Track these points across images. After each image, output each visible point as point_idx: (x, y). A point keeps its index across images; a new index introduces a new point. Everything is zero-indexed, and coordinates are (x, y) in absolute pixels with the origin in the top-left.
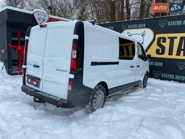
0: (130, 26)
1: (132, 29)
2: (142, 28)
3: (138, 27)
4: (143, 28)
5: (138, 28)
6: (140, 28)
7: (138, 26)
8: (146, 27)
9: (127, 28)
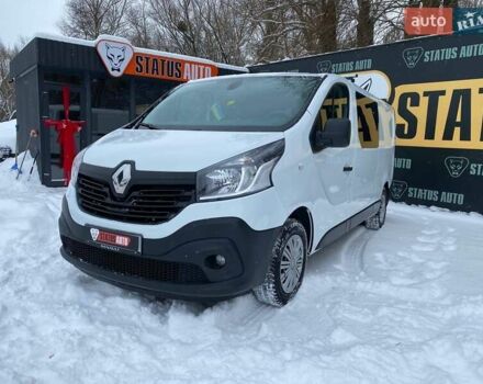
0: (335, 68)
2: (363, 70)
4: (367, 70)
5: (354, 71)
7: (354, 66)
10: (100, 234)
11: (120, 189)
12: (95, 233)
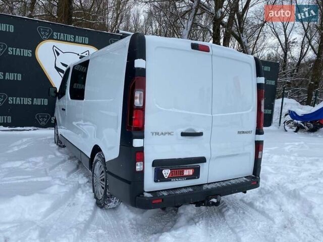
0: (57, 35)
1: (62, 40)
2: (82, 43)
3: (75, 40)
4: (85, 44)
5: (74, 42)
6: (79, 43)
7: (75, 38)
8: (90, 44)
9: (51, 38)
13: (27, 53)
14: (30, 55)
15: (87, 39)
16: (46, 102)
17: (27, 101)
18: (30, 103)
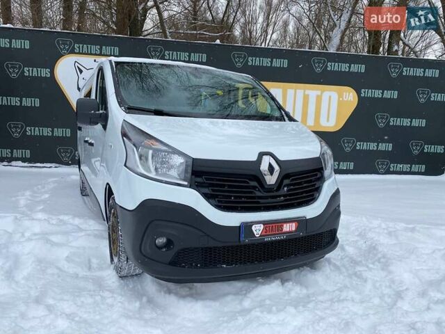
0: (79, 48)
1: (85, 54)
2: (110, 55)
5: (101, 55)
6: (106, 55)
7: (101, 49)
9: (72, 52)
10: (265, 228)
11: (271, 180)
12: (258, 230)
13: (45, 73)
14: (49, 75)
15: (117, 49)
16: (68, 133)
17: (46, 132)
18: (50, 134)
